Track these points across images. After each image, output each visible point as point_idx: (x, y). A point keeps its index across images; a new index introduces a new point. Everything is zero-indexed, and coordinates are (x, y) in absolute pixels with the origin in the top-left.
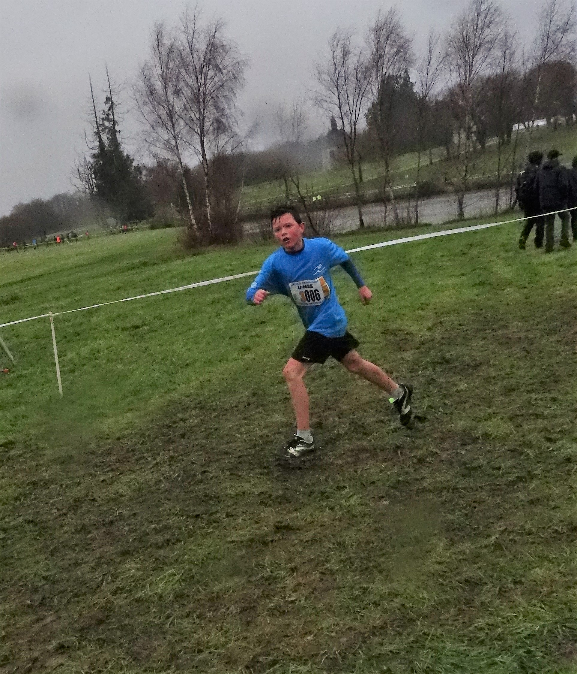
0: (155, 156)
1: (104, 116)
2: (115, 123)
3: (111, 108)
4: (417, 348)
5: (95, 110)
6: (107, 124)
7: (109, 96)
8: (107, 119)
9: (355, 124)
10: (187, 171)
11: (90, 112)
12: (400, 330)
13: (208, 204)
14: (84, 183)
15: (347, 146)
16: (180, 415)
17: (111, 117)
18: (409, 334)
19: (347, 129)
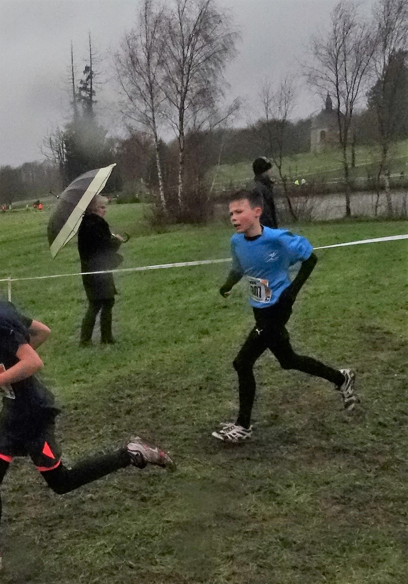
0: (130, 128)
1: (82, 86)
2: (92, 92)
3: (90, 77)
4: (396, 350)
5: (73, 79)
6: (84, 94)
7: (89, 65)
8: (84, 89)
9: (352, 103)
10: (161, 146)
11: (69, 81)
12: (378, 328)
13: (180, 181)
14: (55, 152)
15: (340, 127)
16: (127, 391)
17: (89, 87)
18: (387, 333)
19: (343, 109)
